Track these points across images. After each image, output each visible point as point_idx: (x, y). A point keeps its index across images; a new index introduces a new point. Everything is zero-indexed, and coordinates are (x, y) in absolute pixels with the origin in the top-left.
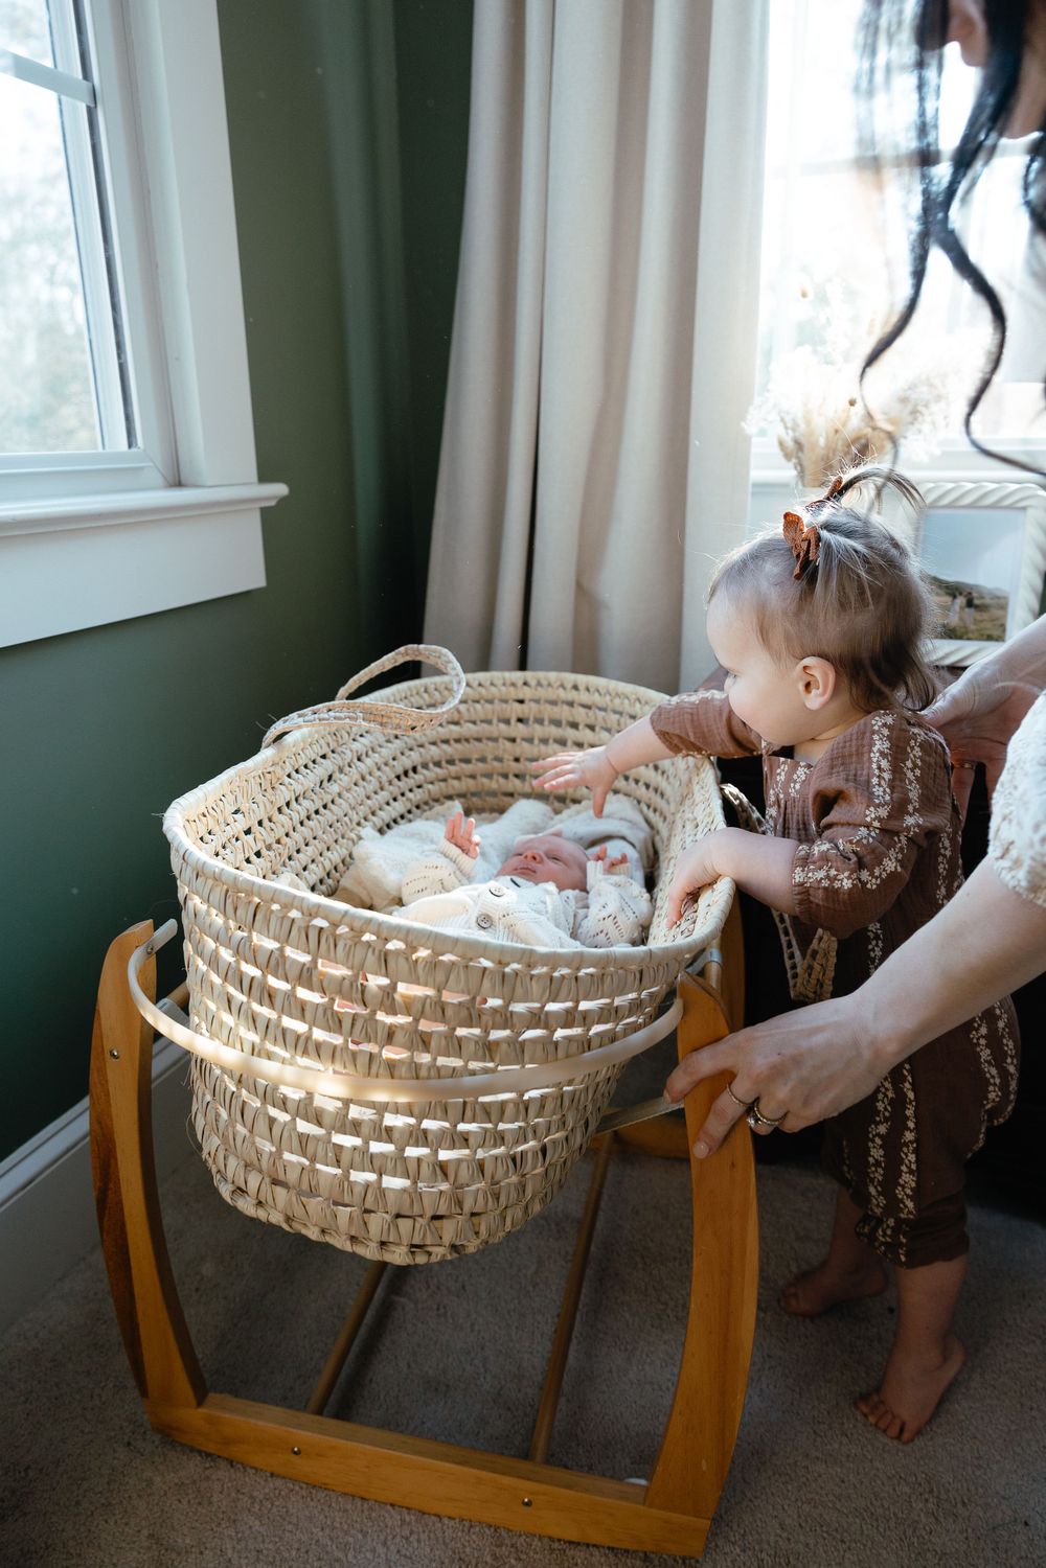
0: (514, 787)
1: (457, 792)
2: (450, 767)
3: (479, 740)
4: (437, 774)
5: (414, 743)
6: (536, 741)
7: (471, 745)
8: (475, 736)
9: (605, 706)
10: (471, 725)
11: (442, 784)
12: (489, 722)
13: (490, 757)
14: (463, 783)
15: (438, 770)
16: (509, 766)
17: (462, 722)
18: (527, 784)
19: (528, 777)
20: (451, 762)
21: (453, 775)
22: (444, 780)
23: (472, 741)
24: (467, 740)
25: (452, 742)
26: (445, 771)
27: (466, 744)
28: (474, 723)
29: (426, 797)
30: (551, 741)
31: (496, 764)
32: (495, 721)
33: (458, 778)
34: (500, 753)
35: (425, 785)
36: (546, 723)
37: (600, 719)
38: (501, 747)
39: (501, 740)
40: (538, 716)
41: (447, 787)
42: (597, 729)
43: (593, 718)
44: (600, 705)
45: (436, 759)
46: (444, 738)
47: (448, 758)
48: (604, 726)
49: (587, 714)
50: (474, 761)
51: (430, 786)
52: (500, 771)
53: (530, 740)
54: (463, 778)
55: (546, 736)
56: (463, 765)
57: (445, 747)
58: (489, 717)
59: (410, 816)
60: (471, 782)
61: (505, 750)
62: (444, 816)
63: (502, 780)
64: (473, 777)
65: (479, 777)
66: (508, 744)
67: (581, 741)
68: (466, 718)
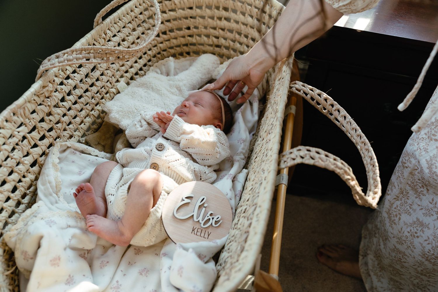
0: (204, 41)
1: (176, 45)
2: (171, 33)
3: (186, 18)
4: (164, 38)
5: (150, 26)
6: (215, 18)
7: (182, 21)
8: (184, 16)
9: (251, 3)
10: (181, 11)
11: (167, 43)
12: (191, 8)
13: (192, 27)
14: (178, 40)
15: (165, 36)
16: (201, 31)
17: (177, 9)
18: (210, 40)
19: (211, 37)
20: (171, 31)
21: (173, 37)
22: (169, 40)
23: (182, 19)
24: (180, 19)
25: (172, 21)
26: (168, 36)
27: (180, 21)
28: (183, 9)
29: (159, 50)
30: (223, 19)
31: (195, 30)
32: (194, 8)
33: (176, 38)
34: (197, 25)
35: (158, 45)
36: (221, 9)
37: (248, 10)
38: (197, 21)
39: (197, 18)
40: (217, 5)
41: (170, 43)
42: (246, 15)
43: (245, 9)
44: (248, 2)
45: (163, 31)
46: (167, 19)
47: (170, 29)
48: (250, 14)
49: (242, 6)
50: (184, 29)
51: (161, 45)
52: (197, 33)
53: (212, 18)
54: (178, 38)
55: (221, 16)
56: (178, 32)
57: (168, 24)
58: (191, 6)
59: (150, 63)
60: (182, 39)
61: (199, 23)
62: (164, 65)
63: (198, 38)
64: (184, 37)
65: (186, 37)
66: (201, 20)
67: (237, 20)
68: (179, 6)
